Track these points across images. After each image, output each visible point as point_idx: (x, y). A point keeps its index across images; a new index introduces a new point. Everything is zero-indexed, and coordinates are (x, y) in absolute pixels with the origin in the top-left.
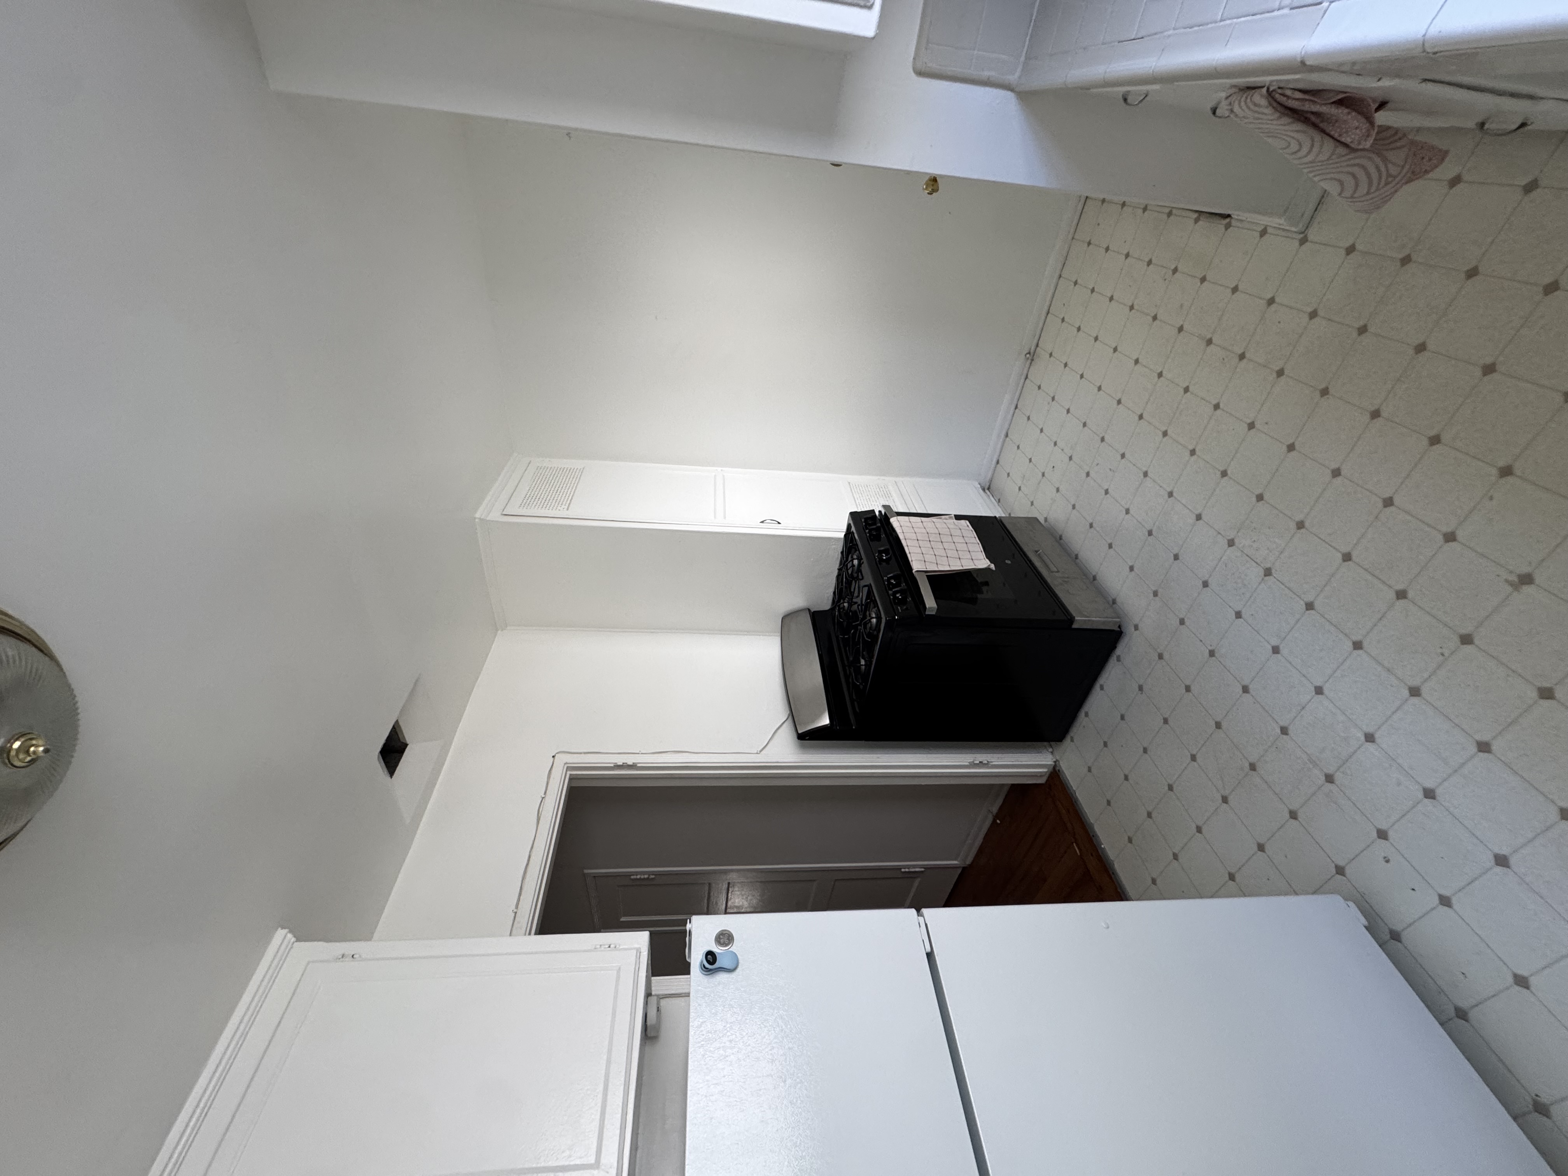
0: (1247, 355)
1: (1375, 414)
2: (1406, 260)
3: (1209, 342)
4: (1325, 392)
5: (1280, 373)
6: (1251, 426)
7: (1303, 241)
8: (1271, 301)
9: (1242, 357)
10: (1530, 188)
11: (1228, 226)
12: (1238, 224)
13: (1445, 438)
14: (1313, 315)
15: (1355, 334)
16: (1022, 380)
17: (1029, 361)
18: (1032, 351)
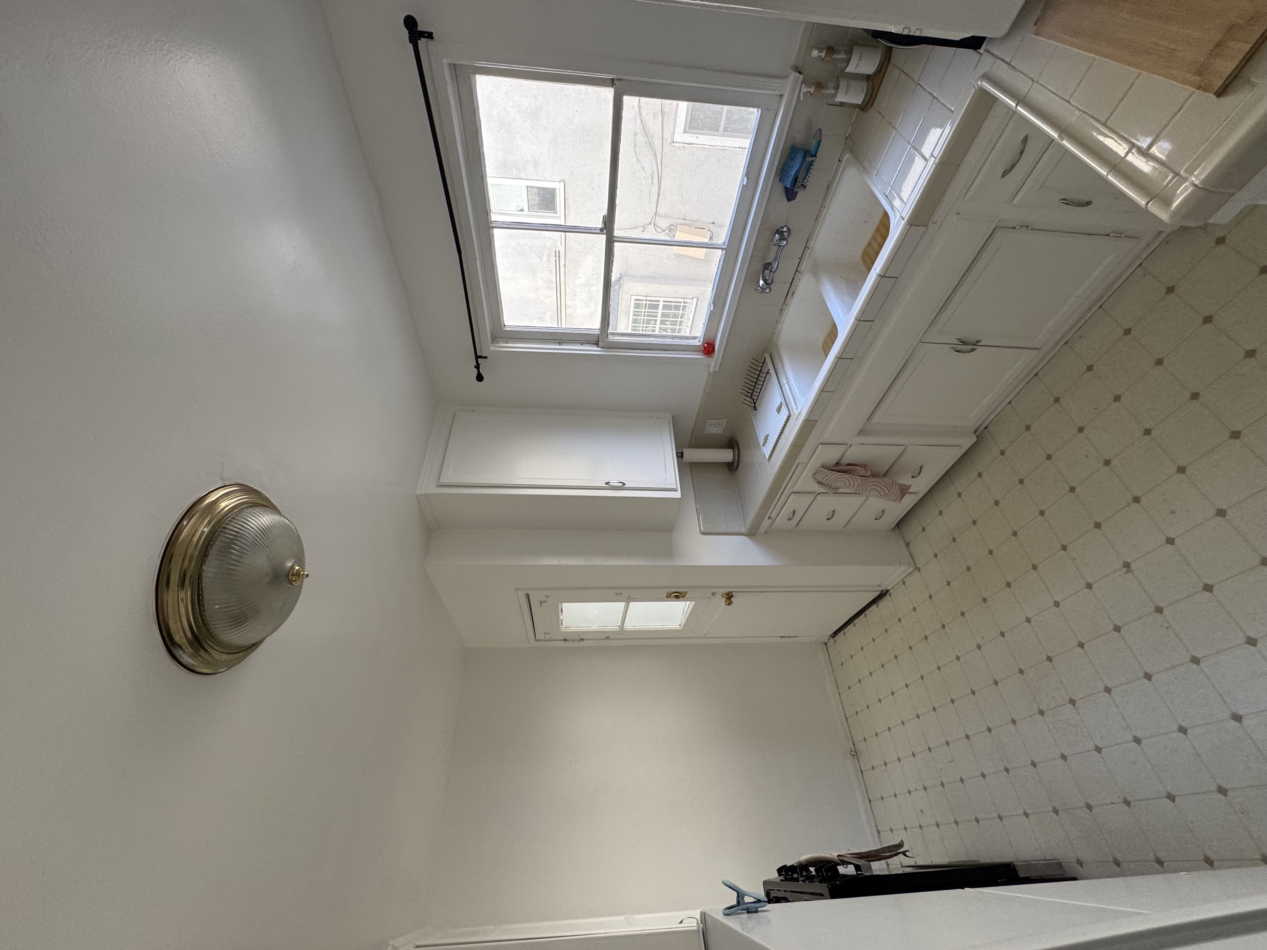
0: (945, 623)
1: (1009, 585)
2: (954, 540)
3: (926, 638)
4: (985, 600)
5: (963, 614)
6: (979, 647)
7: (919, 570)
8: (931, 597)
9: (943, 626)
10: (959, 495)
11: (890, 595)
12: (893, 590)
13: (1036, 563)
14: (949, 584)
15: (968, 573)
16: (860, 776)
17: (855, 758)
18: (853, 749)
